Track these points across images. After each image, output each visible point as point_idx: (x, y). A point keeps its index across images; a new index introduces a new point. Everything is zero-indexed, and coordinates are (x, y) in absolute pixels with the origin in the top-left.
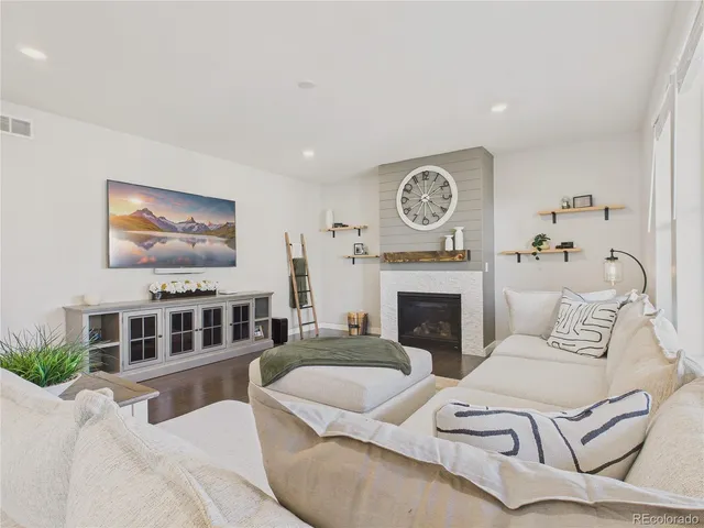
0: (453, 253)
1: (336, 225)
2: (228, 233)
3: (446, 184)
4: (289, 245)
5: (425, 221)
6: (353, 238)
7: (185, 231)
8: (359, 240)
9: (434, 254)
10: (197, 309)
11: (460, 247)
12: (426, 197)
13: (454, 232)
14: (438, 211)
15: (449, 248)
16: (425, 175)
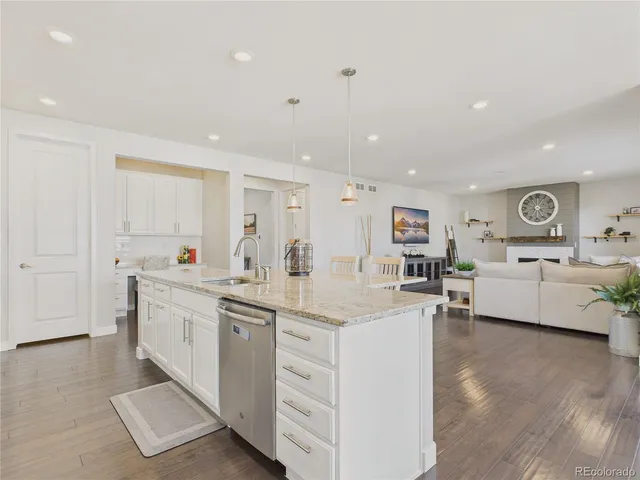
0: (556, 237)
1: (471, 220)
2: (426, 227)
3: (551, 200)
4: (447, 232)
5: (537, 220)
6: (484, 228)
7: (414, 227)
8: (488, 229)
9: (543, 238)
10: (415, 263)
11: (560, 234)
12: (537, 208)
13: (556, 226)
14: (546, 216)
15: (553, 234)
16: (537, 196)
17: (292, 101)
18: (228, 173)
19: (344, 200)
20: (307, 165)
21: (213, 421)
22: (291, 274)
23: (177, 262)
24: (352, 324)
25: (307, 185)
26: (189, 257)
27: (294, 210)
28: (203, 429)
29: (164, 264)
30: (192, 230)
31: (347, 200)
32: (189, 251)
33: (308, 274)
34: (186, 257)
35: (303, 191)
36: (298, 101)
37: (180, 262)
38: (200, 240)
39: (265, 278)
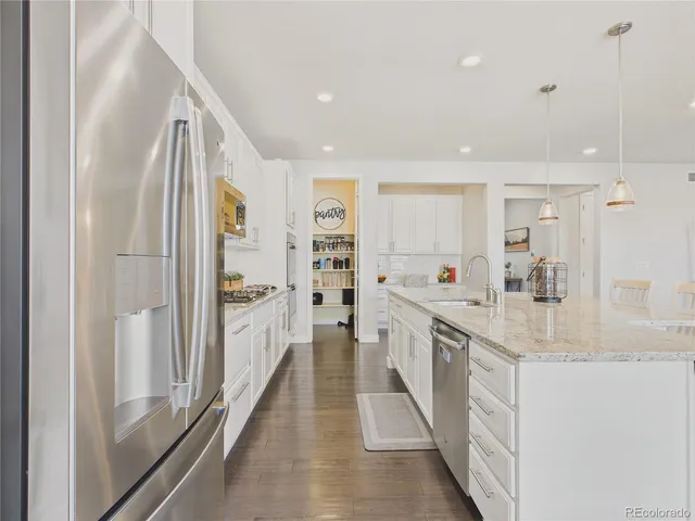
17: (545, 90)
18: (485, 185)
19: (609, 204)
20: (591, 159)
21: (430, 440)
22: (536, 300)
23: (437, 280)
24: (532, 360)
25: (597, 186)
26: (449, 276)
27: (548, 222)
28: (417, 443)
29: (423, 282)
30: (452, 248)
31: (614, 203)
32: (449, 270)
33: (559, 300)
34: (446, 276)
35: (592, 193)
36: (554, 87)
37: (440, 281)
38: (459, 259)
39: (495, 301)
